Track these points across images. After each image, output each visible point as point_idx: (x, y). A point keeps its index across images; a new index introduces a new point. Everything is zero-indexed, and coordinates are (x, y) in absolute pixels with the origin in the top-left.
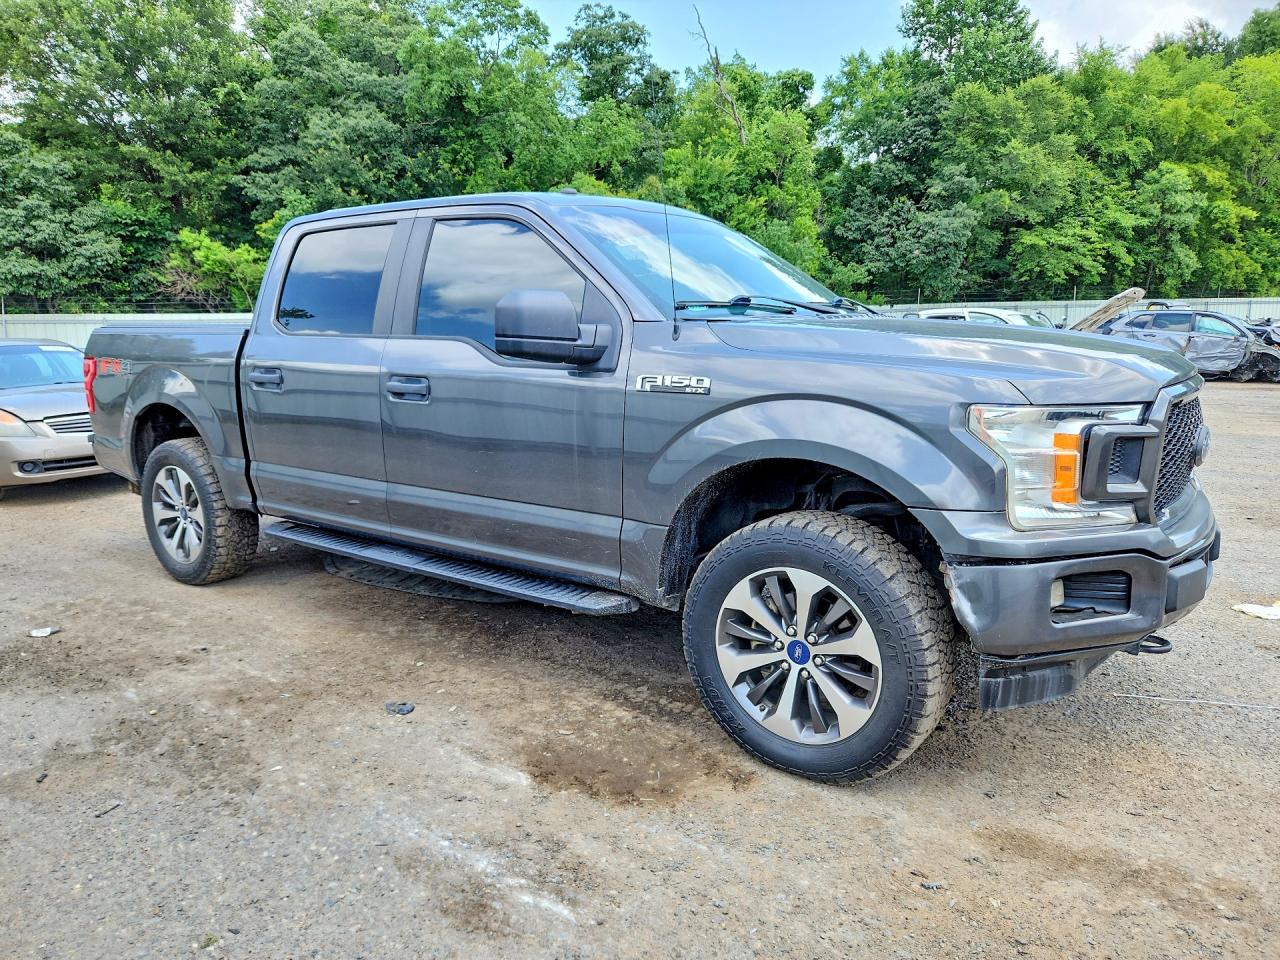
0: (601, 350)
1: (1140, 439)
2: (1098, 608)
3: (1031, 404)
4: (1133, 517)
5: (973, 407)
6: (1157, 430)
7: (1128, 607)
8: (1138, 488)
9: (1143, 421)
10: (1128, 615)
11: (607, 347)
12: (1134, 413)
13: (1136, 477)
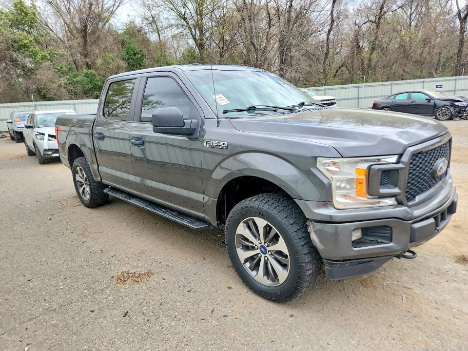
0: (194, 130)
1: (397, 170)
2: (379, 240)
3: (342, 157)
4: (395, 203)
5: (318, 158)
6: (404, 166)
7: (391, 241)
8: (396, 190)
9: (398, 162)
10: (391, 244)
11: (195, 129)
12: (394, 159)
13: (396, 186)
